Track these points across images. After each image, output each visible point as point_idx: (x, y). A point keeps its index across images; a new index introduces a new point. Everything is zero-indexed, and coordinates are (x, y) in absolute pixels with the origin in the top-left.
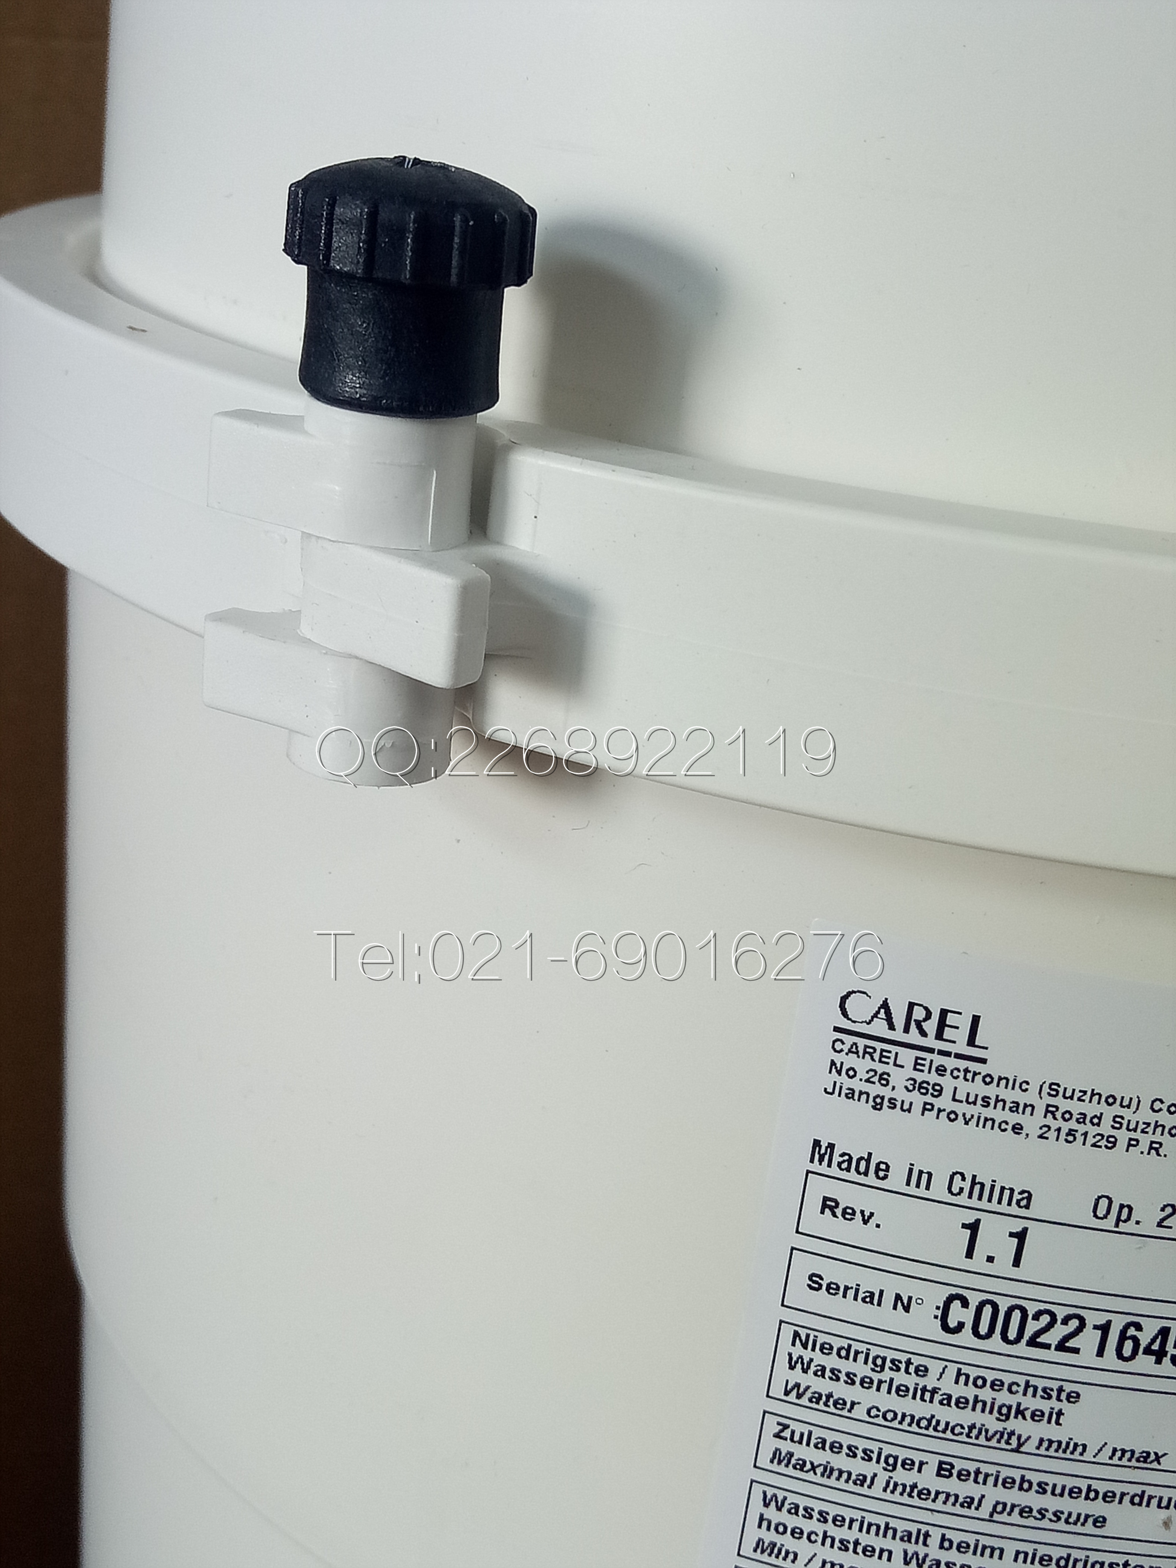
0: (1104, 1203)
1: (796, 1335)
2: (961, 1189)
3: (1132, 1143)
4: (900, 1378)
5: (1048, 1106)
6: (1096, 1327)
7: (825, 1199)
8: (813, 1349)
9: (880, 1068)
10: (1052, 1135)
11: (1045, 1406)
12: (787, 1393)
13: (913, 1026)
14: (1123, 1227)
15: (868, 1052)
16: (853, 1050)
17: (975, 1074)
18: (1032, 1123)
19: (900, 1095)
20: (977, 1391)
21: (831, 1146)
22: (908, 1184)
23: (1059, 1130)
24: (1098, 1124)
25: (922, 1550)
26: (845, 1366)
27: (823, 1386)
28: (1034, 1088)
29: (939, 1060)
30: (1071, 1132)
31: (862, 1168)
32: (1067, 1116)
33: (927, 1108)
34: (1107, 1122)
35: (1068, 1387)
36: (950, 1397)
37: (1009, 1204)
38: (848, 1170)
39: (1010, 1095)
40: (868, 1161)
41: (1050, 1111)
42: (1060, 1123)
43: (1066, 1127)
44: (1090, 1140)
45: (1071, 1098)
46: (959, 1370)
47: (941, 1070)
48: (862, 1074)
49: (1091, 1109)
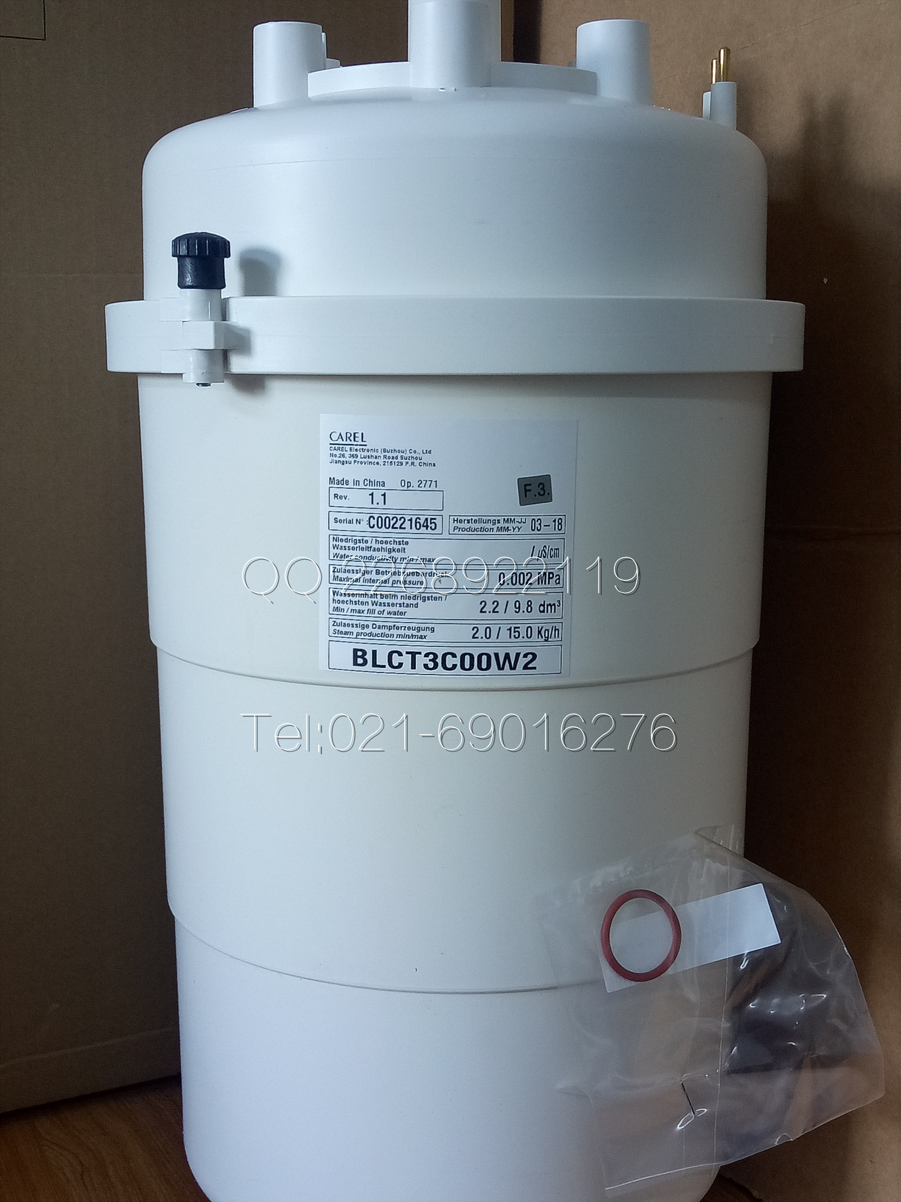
0: (403, 482)
1: (334, 538)
2: (367, 484)
3: (407, 463)
4: (362, 545)
5: (384, 455)
6: (408, 520)
7: (335, 494)
8: (338, 541)
9: (342, 453)
10: (386, 464)
11: (400, 547)
12: (334, 557)
13: (348, 439)
14: (409, 488)
15: (339, 448)
16: (335, 449)
17: (365, 449)
18: (381, 461)
19: (348, 459)
20: (382, 545)
21: (334, 478)
22: (354, 485)
23: (388, 462)
24: (397, 459)
25: (376, 600)
26: (347, 545)
27: (342, 552)
28: (379, 451)
29: (356, 447)
30: (391, 462)
31: (342, 483)
32: (389, 458)
33: (355, 462)
34: (399, 458)
35: (405, 540)
36: (375, 548)
37: (380, 486)
38: (339, 484)
39: (374, 454)
40: (343, 480)
41: (385, 457)
42: (388, 460)
43: (390, 461)
44: (396, 464)
45: (389, 452)
46: (376, 539)
47: (356, 450)
48: (338, 456)
49: (395, 455)
